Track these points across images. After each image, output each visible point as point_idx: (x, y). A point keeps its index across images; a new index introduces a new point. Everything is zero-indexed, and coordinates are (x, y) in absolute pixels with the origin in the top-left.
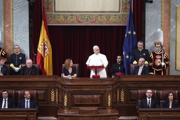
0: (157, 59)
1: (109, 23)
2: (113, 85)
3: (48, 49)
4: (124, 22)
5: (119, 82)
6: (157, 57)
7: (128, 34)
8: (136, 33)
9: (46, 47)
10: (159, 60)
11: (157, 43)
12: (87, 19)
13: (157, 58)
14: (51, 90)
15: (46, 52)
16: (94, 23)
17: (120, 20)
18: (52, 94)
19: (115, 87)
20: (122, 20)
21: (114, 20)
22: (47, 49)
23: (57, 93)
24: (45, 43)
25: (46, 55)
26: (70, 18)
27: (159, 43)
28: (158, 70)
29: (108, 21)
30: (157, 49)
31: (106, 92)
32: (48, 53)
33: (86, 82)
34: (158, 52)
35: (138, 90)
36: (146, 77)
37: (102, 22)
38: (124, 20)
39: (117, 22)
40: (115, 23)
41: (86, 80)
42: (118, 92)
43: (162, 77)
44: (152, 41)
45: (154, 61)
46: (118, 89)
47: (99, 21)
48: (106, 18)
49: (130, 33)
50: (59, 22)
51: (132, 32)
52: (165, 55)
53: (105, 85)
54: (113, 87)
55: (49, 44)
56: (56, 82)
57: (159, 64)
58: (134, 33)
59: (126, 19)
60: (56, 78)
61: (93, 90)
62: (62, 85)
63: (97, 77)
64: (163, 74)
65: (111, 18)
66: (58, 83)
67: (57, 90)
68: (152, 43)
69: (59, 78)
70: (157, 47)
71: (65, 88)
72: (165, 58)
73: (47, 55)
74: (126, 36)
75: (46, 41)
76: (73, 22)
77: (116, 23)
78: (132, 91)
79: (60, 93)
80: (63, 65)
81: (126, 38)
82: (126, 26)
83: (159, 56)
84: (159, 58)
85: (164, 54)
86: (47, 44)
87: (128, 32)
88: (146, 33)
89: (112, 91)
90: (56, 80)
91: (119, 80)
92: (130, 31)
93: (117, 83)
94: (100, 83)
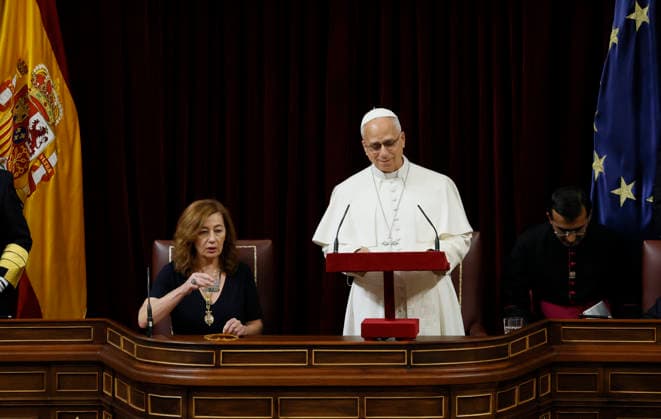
3: (50, 135)
5: (551, 366)
7: (630, 24)
9: (38, 116)
15: (37, 152)
19: (517, 402)
22: (44, 131)
24: (34, 92)
25: (37, 176)
32: (53, 160)
33: (310, 366)
41: (310, 348)
49: (641, 16)
53: (448, 389)
54: (505, 400)
55: (62, 98)
56: (101, 365)
60: (100, 339)
62: (143, 386)
63: (392, 333)
66: (115, 373)
69: (122, 338)
71: (159, 405)
73: (46, 178)
74: (614, 38)
75: (40, 78)
80: (159, 245)
86: (42, 100)
87: (631, 10)
90: (101, 349)
91: (555, 354)
92: (643, 7)
93: (535, 373)
94: (408, 373)
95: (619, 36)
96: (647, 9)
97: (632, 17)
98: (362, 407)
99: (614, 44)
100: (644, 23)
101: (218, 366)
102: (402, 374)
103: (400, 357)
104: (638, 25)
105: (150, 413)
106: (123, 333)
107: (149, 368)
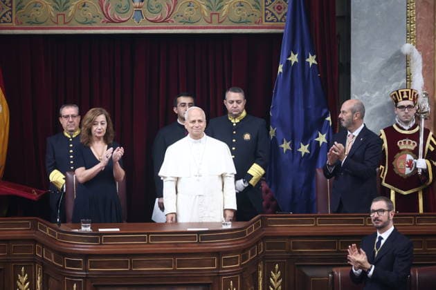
0: (400, 151)
1: (221, 25)
2: (243, 251)
4: (272, 21)
5: (264, 238)
6: (402, 145)
7: (288, 62)
8: (316, 59)
10: (409, 157)
11: (402, 95)
12: (139, 11)
13: (401, 148)
14: (17, 271)
16: (164, 25)
17: (257, 12)
18: (19, 284)
19: (250, 258)
20: (266, 15)
21: (236, 15)
23: (38, 282)
26: (77, 8)
27: (408, 92)
28: (405, 193)
29: (215, 17)
30: (402, 114)
31: (219, 275)
33: (148, 243)
34: (407, 128)
35: (335, 270)
36: (361, 221)
37: (192, 20)
38: (273, 14)
39: (249, 19)
40: (239, 22)
41: (148, 234)
42: (261, 273)
43: (419, 221)
44: (376, 90)
45: (392, 159)
46: (260, 266)
47: (181, 19)
48: (207, 6)
49: (294, 58)
50: (37, 23)
51: (303, 58)
52: (430, 138)
53: (218, 253)
54: (245, 258)
56: (35, 241)
57: (408, 171)
58: (311, 60)
59: (279, 8)
60: (34, 228)
61: (174, 270)
62: (61, 254)
64: (424, 211)
65: (226, 7)
66: (43, 245)
67: (39, 270)
68: (374, 96)
69: (48, 228)
70: (403, 107)
71: (71, 264)
72: (432, 149)
74: (280, 69)
76: (88, 23)
77: (244, 25)
78: (309, 272)
79: (51, 281)
81: (280, 79)
82: (281, 34)
83: (407, 141)
84: (409, 147)
85: (427, 132)
87: (289, 56)
88: (352, 59)
89: (242, 272)
90: (35, 233)
91: (264, 232)
92: (295, 54)
93: (257, 243)
94: (199, 246)
95: (283, 68)
96: (297, 55)
97: (290, 59)
98: (175, 263)
99: (280, 73)
100: (295, 62)
101: (101, 244)
102: (194, 246)
103: (194, 238)
104: (293, 63)
105: (66, 268)
106: (48, 226)
107: (66, 245)
